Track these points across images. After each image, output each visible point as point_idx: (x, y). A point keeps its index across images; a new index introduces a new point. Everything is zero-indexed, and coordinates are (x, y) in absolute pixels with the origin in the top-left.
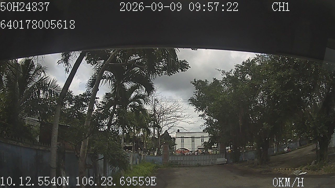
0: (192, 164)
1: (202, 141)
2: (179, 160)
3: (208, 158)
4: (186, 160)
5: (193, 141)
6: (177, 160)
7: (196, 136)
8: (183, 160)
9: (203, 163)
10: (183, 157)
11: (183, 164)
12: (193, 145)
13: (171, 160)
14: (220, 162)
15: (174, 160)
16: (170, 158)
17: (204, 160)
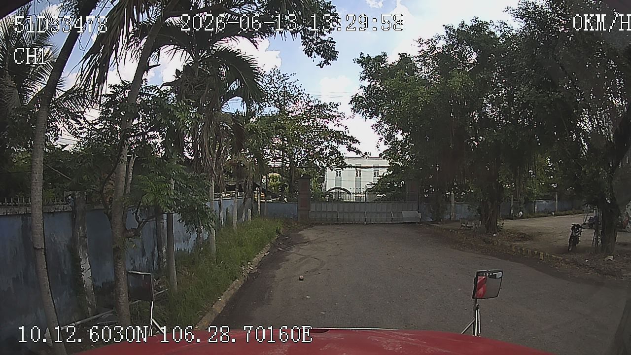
0: (354, 219)
1: (376, 174)
2: (331, 210)
3: (386, 209)
4: (342, 210)
5: (358, 174)
6: (325, 210)
7: (363, 164)
8: (338, 210)
9: (376, 219)
10: (336, 205)
11: (338, 220)
12: (358, 182)
13: (315, 210)
14: (408, 218)
15: (320, 210)
16: (313, 207)
17: (378, 213)
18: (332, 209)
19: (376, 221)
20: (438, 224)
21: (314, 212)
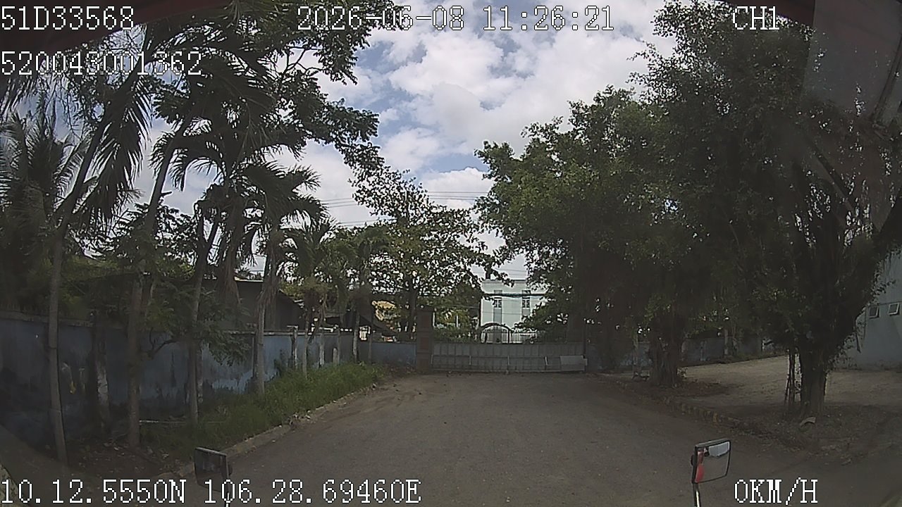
0: (493, 367)
2: (460, 354)
3: (537, 354)
4: (477, 353)
6: (453, 353)
8: (470, 353)
9: (523, 367)
10: (469, 347)
11: (470, 367)
13: (438, 354)
14: (567, 365)
15: (446, 354)
16: (437, 350)
17: (526, 358)
18: (463, 352)
19: (523, 369)
20: (610, 373)
21: (437, 356)
